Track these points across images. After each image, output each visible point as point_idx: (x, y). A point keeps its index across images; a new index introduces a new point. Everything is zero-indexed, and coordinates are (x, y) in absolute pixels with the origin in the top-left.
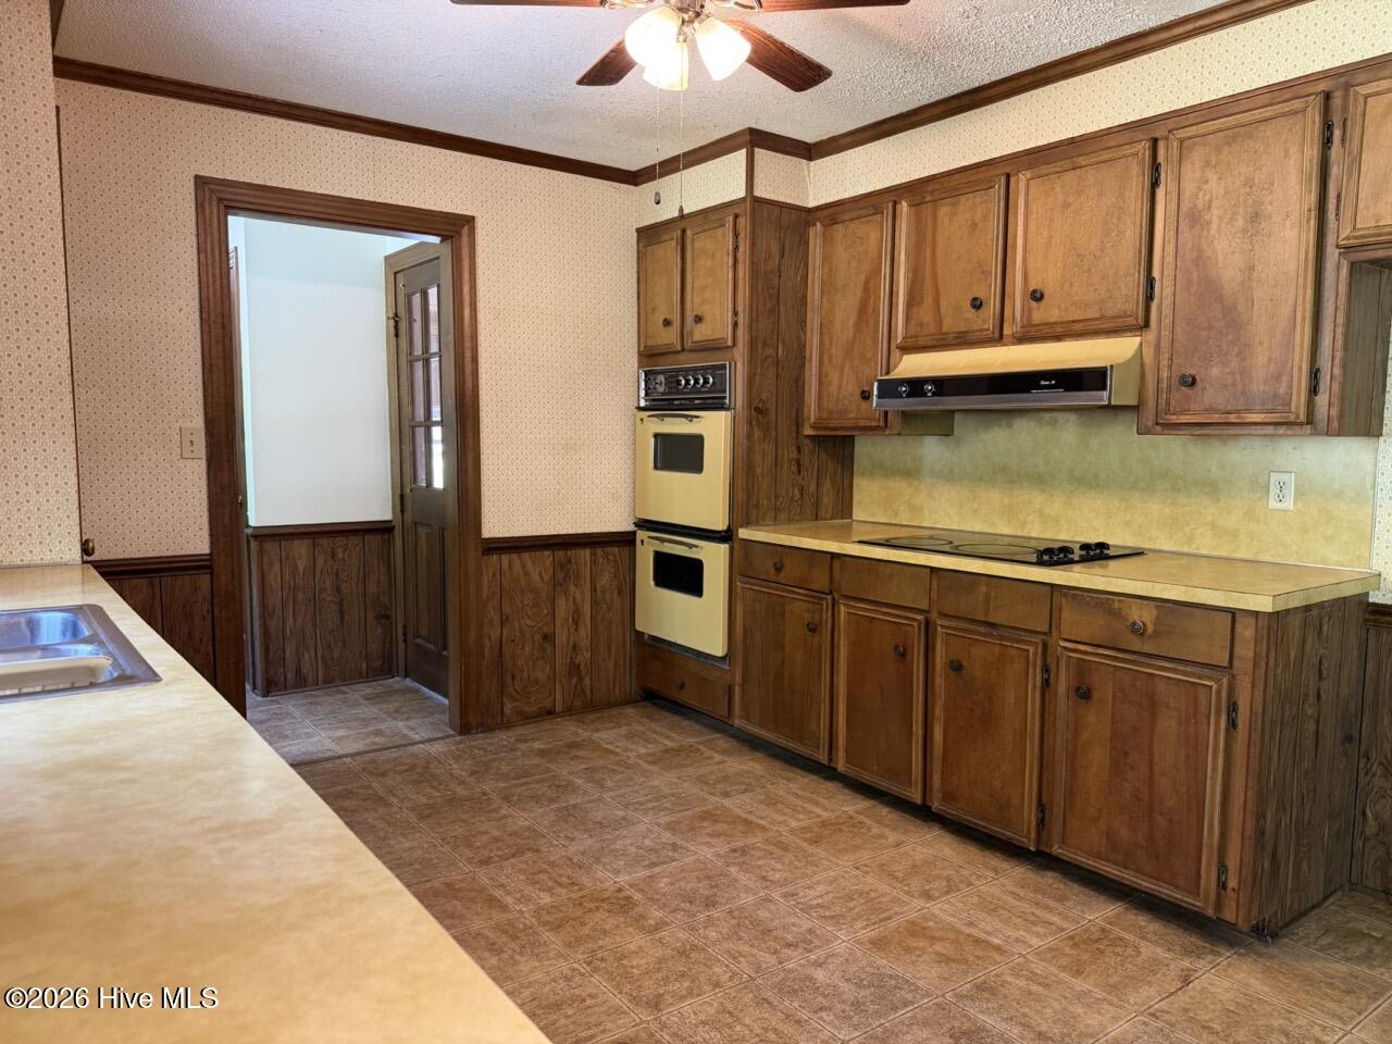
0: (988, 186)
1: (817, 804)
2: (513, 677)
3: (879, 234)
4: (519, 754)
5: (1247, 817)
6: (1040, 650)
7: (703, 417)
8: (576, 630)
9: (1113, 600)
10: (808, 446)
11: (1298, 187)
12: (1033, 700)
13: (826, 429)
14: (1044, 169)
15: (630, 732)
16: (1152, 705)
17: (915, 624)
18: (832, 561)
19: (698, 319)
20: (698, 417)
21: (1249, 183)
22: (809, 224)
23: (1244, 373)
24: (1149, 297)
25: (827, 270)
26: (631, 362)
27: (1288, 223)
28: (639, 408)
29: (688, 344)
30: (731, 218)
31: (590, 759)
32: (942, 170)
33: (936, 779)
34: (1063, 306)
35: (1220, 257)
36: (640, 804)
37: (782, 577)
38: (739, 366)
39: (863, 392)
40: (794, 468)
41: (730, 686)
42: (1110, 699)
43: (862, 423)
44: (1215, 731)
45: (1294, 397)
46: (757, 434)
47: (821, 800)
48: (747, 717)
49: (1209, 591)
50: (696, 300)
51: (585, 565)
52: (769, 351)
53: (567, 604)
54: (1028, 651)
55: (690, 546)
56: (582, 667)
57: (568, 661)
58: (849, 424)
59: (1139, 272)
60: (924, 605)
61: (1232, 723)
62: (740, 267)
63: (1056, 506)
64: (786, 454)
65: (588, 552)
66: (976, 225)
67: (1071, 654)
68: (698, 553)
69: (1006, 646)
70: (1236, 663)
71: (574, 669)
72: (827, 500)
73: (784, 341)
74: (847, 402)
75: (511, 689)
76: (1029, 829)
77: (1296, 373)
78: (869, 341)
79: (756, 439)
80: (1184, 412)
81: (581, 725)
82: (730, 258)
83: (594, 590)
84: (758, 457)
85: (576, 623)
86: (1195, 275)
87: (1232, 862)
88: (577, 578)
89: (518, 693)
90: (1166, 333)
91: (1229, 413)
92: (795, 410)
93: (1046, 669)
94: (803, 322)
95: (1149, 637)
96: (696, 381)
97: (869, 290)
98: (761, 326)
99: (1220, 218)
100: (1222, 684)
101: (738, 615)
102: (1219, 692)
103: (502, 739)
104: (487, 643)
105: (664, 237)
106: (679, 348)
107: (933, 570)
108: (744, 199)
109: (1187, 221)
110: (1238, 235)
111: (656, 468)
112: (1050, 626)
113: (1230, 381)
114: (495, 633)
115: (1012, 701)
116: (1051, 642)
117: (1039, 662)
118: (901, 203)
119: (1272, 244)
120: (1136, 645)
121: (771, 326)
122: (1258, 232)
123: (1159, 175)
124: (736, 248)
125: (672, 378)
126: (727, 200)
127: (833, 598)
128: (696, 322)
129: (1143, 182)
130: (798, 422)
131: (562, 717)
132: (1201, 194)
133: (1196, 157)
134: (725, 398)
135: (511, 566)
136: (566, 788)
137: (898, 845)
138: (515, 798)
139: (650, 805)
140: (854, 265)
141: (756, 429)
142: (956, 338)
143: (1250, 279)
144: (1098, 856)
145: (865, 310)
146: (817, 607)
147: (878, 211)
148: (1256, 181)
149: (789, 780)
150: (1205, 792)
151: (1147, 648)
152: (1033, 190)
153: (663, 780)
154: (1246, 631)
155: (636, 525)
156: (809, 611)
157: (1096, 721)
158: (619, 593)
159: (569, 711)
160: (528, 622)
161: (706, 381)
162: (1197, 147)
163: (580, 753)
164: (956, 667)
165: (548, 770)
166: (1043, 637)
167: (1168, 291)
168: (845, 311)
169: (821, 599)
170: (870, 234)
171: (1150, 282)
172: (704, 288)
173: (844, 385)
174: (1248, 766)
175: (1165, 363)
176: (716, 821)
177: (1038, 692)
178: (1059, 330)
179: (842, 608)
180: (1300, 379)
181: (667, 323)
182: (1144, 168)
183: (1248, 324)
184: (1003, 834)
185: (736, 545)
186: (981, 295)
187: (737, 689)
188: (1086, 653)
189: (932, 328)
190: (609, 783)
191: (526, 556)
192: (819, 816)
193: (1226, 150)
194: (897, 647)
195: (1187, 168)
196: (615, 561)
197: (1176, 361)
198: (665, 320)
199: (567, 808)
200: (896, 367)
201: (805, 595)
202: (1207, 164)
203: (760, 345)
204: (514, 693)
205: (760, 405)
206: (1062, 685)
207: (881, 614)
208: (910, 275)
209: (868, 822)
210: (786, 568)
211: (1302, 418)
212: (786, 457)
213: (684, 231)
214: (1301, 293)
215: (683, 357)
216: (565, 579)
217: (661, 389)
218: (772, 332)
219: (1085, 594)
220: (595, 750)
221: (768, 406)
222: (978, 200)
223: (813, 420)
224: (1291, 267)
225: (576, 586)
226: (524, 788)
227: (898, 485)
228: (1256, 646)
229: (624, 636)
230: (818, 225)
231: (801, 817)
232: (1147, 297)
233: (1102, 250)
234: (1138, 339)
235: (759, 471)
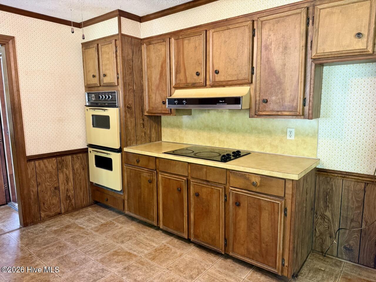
0: (200, 34)
1: (153, 241)
2: (44, 204)
3: (165, 49)
4: (46, 233)
5: (291, 244)
6: (223, 190)
7: (108, 110)
8: (68, 184)
9: (246, 174)
10: (146, 119)
11: (299, 39)
12: (222, 206)
13: (152, 113)
14: (218, 29)
15: (89, 218)
16: (260, 208)
17: (184, 181)
18: (156, 160)
19: (105, 75)
20: (107, 110)
21: (283, 36)
22: (142, 44)
23: (283, 99)
24: (253, 73)
25: (148, 60)
26: (83, 89)
27: (296, 50)
28: (86, 106)
29: (102, 84)
30: (114, 41)
31: (73, 232)
32: (185, 28)
33: (192, 231)
34: (225, 76)
35: (275, 61)
36: (91, 251)
37: (139, 165)
38: (120, 92)
39: (163, 102)
40: (142, 126)
41: (123, 200)
42: (247, 206)
43: (163, 112)
44: (280, 217)
45: (298, 107)
46: (128, 115)
47: (155, 239)
48: (129, 210)
49: (277, 172)
50: (104, 68)
51: (69, 161)
52: (131, 87)
53: (63, 176)
54: (220, 190)
55: (107, 154)
56: (71, 196)
57: (65, 195)
58: (159, 112)
59: (249, 65)
60: (186, 175)
61: (285, 215)
62: (118, 58)
63: (223, 137)
64: (139, 121)
65: (70, 157)
66: (197, 47)
67: (233, 191)
68: (110, 156)
69: (213, 188)
70: (286, 195)
71: (68, 197)
72: (154, 136)
73: (136, 84)
74: (158, 105)
75: (43, 208)
76: (222, 247)
77: (299, 99)
78: (164, 85)
79: (128, 117)
80: (264, 111)
81: (71, 217)
82: (115, 54)
83: (73, 169)
84: (129, 123)
85: (67, 182)
86: (267, 66)
87: (286, 258)
88: (67, 166)
89: (46, 209)
90: (258, 85)
91: (278, 111)
92: (141, 107)
93: (225, 196)
94: (142, 77)
95: (258, 186)
96: (106, 97)
97: (163, 67)
98: (127, 78)
99: (275, 48)
100: (282, 203)
101: (125, 177)
102: (281, 205)
103: (41, 227)
104: (32, 193)
105: (91, 46)
106: (99, 85)
107: (188, 163)
108: (118, 34)
109: (264, 48)
110: (280, 54)
111: (94, 126)
112: (226, 182)
113: (278, 101)
114: (35, 190)
115: (215, 206)
116: (227, 187)
117: (223, 194)
118: (172, 38)
119: (291, 57)
120: (254, 189)
121: (130, 79)
122: (286, 53)
123: (255, 32)
124: (116, 51)
125: (97, 95)
126: (112, 34)
127: (157, 172)
128: (104, 76)
129: (250, 35)
130: (142, 111)
131: (64, 214)
132: (268, 40)
133: (267, 27)
134: (116, 103)
135: (39, 165)
136: (62, 247)
137: (181, 256)
138: (43, 255)
139: (94, 251)
140: (157, 59)
141: (128, 114)
142: (192, 85)
143: (284, 68)
144: (244, 256)
145: (162, 74)
146: (152, 174)
147: (164, 41)
148: (286, 36)
149: (144, 232)
150: (277, 237)
151: (258, 190)
152: (214, 36)
153: (100, 238)
154: (289, 185)
155: (88, 146)
156: (149, 176)
157: (242, 213)
158: (83, 170)
159: (67, 212)
160: (48, 184)
161: (109, 97)
162: (267, 24)
163: (70, 230)
164: (197, 195)
165: (57, 239)
166: (224, 185)
167: (258, 72)
168: (155, 75)
169: (152, 172)
170: (162, 48)
171: (253, 68)
172: (106, 65)
173: (157, 99)
174: (290, 228)
175: (258, 95)
176: (119, 255)
177: (223, 203)
178: (224, 83)
179: (160, 175)
180: (300, 101)
181: (94, 76)
182: (250, 30)
183: (284, 83)
184: (214, 249)
185: (123, 153)
186: (199, 71)
187: (126, 202)
188: (238, 191)
189: (184, 81)
190: (80, 243)
191: (45, 161)
192: (154, 247)
193: (276, 25)
194: (178, 188)
195: (264, 31)
196: (81, 159)
197: (261, 94)
198: (93, 75)
199: (63, 257)
200: (173, 94)
201: (147, 171)
202: (270, 30)
203: (127, 86)
204: (45, 209)
205: (129, 106)
206: (231, 201)
207: (172, 177)
208: (176, 63)
209: (171, 247)
210: (140, 162)
211: (301, 114)
212: (139, 122)
213: (98, 45)
214: (300, 73)
215: (100, 88)
216: (62, 166)
217: (94, 99)
218: (131, 81)
219: (238, 172)
220: (75, 228)
221: (132, 106)
222: (197, 39)
223: (147, 110)
224: (297, 65)
225: (66, 169)
226: (47, 249)
227: (176, 130)
228: (292, 190)
229: (86, 184)
230: (145, 44)
231: (148, 248)
232: (252, 73)
233: (237, 57)
234: (249, 87)
235: (130, 128)
